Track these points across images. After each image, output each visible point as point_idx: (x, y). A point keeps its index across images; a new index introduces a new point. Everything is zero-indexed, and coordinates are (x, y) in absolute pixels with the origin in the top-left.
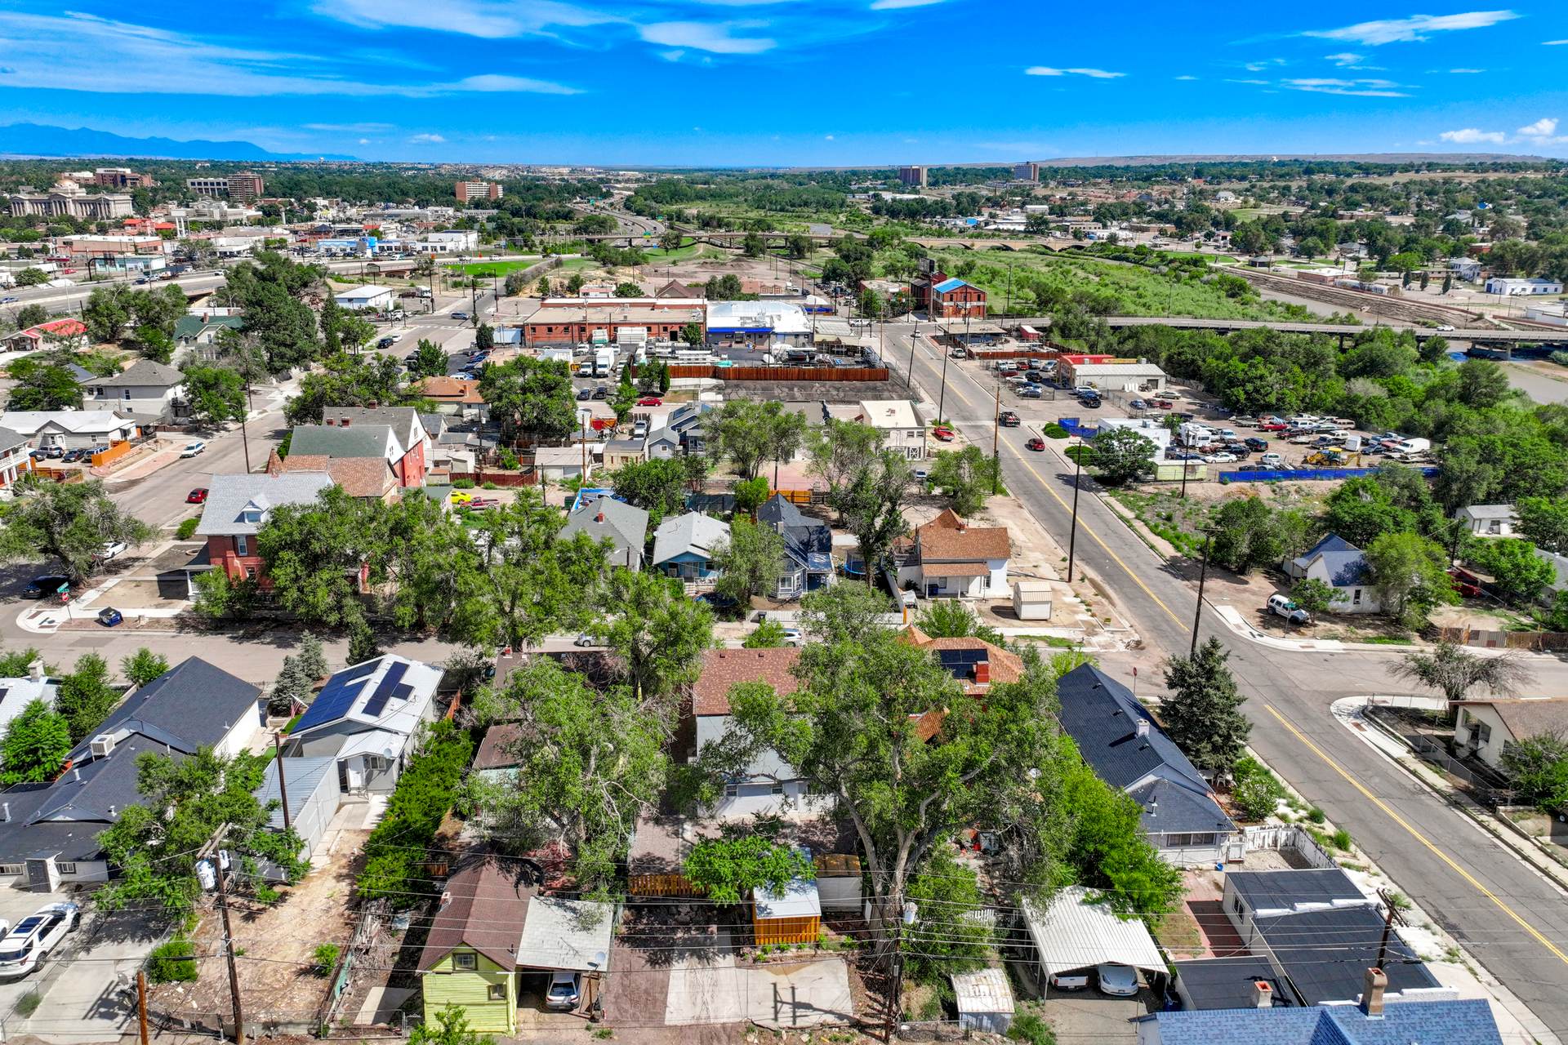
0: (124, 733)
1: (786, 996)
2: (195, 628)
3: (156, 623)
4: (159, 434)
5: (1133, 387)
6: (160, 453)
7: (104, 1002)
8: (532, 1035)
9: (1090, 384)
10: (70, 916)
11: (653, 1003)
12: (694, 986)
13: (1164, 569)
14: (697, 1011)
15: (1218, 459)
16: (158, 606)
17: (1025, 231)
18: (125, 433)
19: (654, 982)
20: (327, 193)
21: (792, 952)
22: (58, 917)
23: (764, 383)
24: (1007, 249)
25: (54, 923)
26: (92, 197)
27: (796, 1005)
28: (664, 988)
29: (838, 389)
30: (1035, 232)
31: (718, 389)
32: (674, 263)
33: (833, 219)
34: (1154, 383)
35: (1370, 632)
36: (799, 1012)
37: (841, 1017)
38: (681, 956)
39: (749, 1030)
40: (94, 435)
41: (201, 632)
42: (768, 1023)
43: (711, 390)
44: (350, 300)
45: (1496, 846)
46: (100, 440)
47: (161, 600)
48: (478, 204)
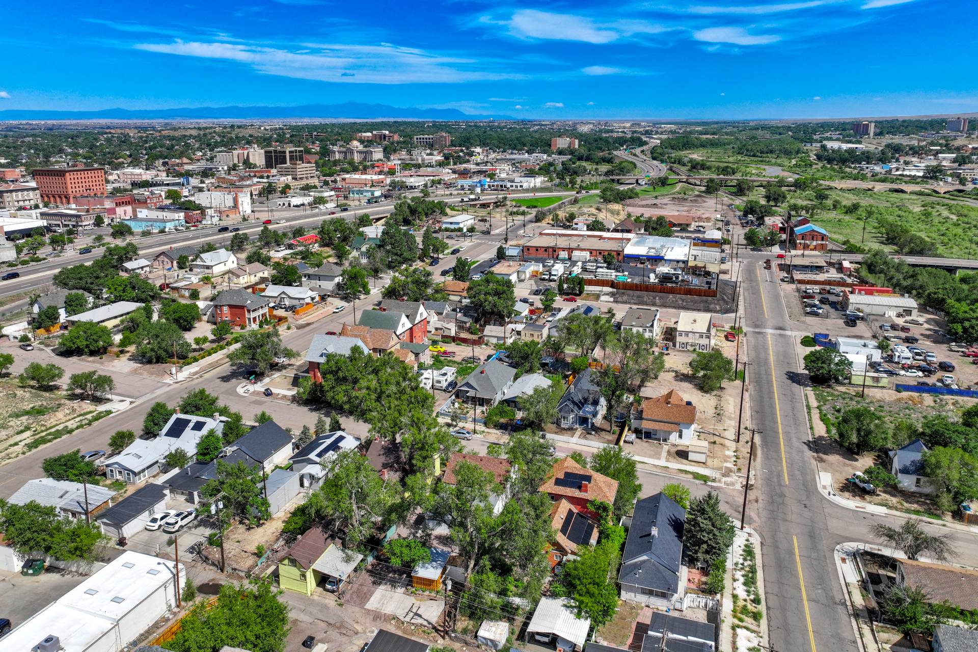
0: (235, 448)
1: (414, 610)
2: (298, 402)
3: (285, 397)
4: (329, 299)
5: (891, 314)
6: (326, 309)
7: (193, 548)
8: (316, 598)
9: (858, 310)
10: (193, 515)
11: (364, 597)
12: (383, 596)
13: (808, 444)
14: (378, 606)
15: (908, 374)
16: (289, 389)
17: (924, 177)
18: (313, 299)
19: (369, 591)
20: (483, 144)
21: (427, 593)
22: (190, 514)
23: (639, 293)
24: (902, 191)
25: (186, 516)
26: (365, 149)
27: (416, 614)
28: (372, 593)
29: (683, 300)
30: (931, 178)
31: (612, 294)
32: (656, 197)
33: (786, 163)
34: (908, 312)
35: (915, 506)
36: (416, 617)
37: (429, 623)
38: (386, 584)
39: (394, 618)
40: (299, 299)
41: (299, 404)
42: (402, 618)
43: (607, 294)
44: (451, 223)
45: (855, 642)
46: (301, 302)
47: (291, 387)
48: (561, 152)
